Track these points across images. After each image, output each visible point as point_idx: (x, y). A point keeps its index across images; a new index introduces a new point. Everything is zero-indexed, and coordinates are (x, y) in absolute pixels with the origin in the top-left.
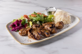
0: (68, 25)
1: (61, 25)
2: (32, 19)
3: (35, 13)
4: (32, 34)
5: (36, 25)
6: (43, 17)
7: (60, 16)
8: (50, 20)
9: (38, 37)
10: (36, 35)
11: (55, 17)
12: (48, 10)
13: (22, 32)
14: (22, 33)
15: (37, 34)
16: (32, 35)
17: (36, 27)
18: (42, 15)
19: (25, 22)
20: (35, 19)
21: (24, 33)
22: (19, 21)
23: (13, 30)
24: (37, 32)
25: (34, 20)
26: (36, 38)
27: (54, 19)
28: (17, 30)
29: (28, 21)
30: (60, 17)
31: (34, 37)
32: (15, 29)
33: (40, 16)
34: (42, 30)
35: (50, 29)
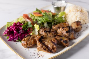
0: (86, 25)
1: (79, 26)
2: (36, 19)
3: (37, 10)
4: (44, 44)
5: (45, 30)
6: (52, 16)
7: (75, 13)
8: (61, 19)
9: (53, 48)
10: (50, 46)
11: (67, 15)
12: (55, 4)
13: (26, 42)
14: (27, 44)
15: (52, 43)
16: (44, 47)
17: (46, 32)
18: (50, 13)
19: (27, 25)
20: (40, 20)
21: (30, 44)
22: (18, 24)
23: (10, 40)
24: (51, 41)
25: (40, 22)
26: (50, 51)
27: (67, 18)
28: (18, 39)
29: (31, 24)
30: (76, 15)
31: (47, 49)
32: (14, 37)
33: (47, 16)
34: (56, 38)
35: (67, 35)
